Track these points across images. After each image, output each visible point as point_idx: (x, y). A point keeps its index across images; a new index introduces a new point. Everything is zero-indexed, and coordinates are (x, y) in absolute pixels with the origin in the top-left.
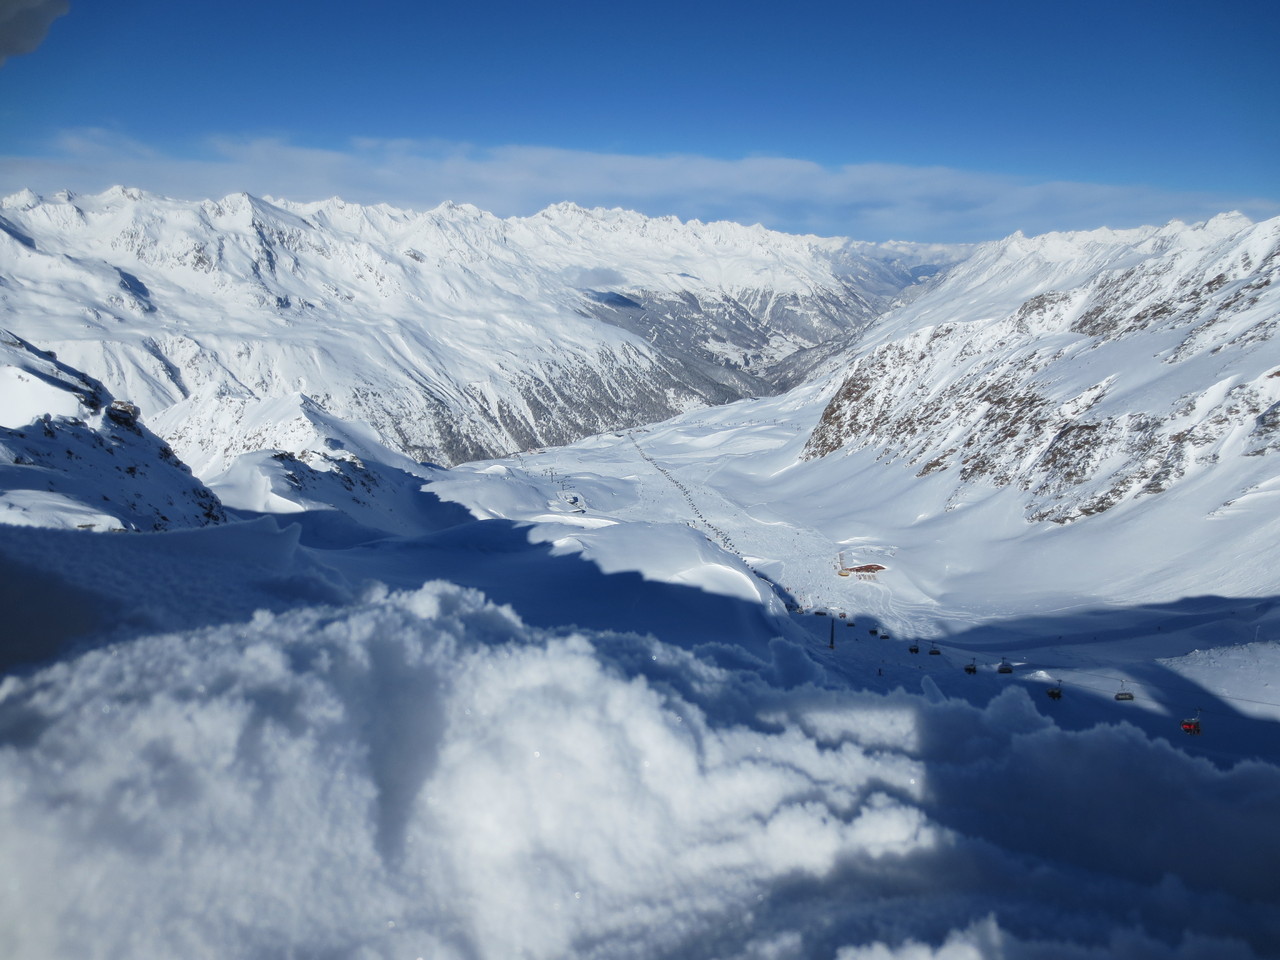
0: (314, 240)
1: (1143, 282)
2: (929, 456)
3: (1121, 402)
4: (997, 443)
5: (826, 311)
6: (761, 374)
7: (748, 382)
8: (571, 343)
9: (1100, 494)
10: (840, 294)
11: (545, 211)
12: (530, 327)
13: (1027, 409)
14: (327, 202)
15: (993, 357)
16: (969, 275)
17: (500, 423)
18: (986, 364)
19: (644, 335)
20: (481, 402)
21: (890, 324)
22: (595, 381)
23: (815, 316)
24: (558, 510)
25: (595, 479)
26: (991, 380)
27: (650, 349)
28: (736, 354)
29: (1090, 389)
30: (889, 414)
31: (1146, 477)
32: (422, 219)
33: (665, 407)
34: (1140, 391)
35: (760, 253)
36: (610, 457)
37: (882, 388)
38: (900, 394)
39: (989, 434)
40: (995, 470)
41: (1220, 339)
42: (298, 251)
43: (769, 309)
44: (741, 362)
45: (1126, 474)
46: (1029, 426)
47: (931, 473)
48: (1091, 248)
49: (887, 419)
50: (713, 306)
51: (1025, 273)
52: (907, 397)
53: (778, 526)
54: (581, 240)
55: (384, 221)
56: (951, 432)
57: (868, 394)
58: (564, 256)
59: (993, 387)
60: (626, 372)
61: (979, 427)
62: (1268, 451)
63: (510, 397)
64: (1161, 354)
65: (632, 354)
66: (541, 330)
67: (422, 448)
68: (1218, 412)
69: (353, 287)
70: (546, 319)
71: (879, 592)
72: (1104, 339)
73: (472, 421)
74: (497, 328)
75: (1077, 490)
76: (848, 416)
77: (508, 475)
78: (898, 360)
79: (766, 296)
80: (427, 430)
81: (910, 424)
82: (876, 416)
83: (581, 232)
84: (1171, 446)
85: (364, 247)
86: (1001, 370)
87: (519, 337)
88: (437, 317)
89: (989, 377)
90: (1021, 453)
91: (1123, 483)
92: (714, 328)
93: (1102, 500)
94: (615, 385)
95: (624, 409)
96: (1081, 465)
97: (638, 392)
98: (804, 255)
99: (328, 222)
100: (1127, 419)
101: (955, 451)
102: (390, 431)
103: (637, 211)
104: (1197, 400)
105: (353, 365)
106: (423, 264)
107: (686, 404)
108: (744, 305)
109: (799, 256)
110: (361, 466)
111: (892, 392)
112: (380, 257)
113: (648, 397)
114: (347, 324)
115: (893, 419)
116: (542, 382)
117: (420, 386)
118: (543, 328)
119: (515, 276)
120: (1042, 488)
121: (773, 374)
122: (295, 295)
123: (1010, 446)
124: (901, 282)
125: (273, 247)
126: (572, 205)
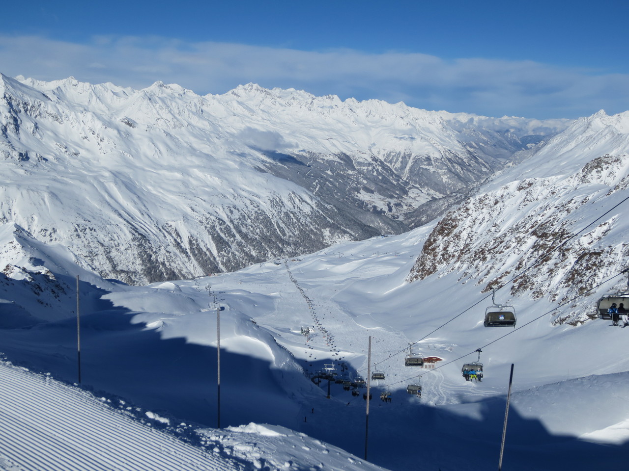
0: (51, 110)
2: (492, 277)
3: (619, 234)
4: (536, 266)
5: (453, 170)
6: (401, 218)
7: (390, 225)
8: (248, 192)
10: (464, 157)
11: (234, 90)
12: (217, 178)
13: (558, 241)
14: (64, 80)
15: (546, 203)
16: (561, 143)
17: (189, 253)
18: (541, 208)
19: (309, 187)
20: (175, 237)
21: (500, 180)
22: (267, 222)
23: (444, 174)
25: (244, 294)
26: (540, 219)
27: (311, 198)
28: (382, 203)
29: (601, 226)
30: (471, 246)
32: (138, 94)
33: (322, 243)
35: (401, 124)
36: (266, 279)
37: (466, 226)
38: (479, 231)
39: (533, 260)
40: (534, 287)
42: (38, 117)
43: (408, 168)
44: (385, 209)
46: (559, 253)
49: (469, 250)
50: (364, 165)
52: (484, 233)
53: (375, 330)
54: (261, 112)
55: (108, 96)
56: (509, 260)
57: (456, 231)
59: (541, 225)
60: (291, 215)
61: (528, 254)
63: (199, 233)
65: (297, 201)
66: (225, 182)
67: (127, 272)
69: (79, 146)
70: (229, 173)
71: (434, 376)
73: (168, 252)
74: (191, 179)
75: (586, 300)
76: (441, 248)
78: (478, 205)
79: (405, 158)
80: (131, 259)
81: (483, 254)
82: (462, 248)
83: (262, 107)
85: (89, 115)
86: (548, 212)
87: (208, 186)
88: (144, 170)
89: (540, 218)
90: (551, 273)
92: (365, 182)
94: (282, 225)
95: (289, 244)
96: (590, 282)
97: (301, 231)
98: (436, 127)
99: (64, 95)
100: (622, 246)
101: (509, 273)
102: (102, 259)
103: (306, 91)
105: (76, 206)
106: (135, 130)
107: (338, 241)
108: (388, 165)
109: (433, 127)
110: (53, 278)
111: (474, 230)
112: (101, 124)
113: (308, 235)
114: (73, 174)
115: (473, 250)
116: (224, 222)
117: (127, 224)
118: (226, 179)
119: (208, 140)
120: (564, 299)
121: (410, 218)
122: (33, 151)
123: (545, 268)
124: (513, 148)
125: (18, 114)
126: (255, 86)
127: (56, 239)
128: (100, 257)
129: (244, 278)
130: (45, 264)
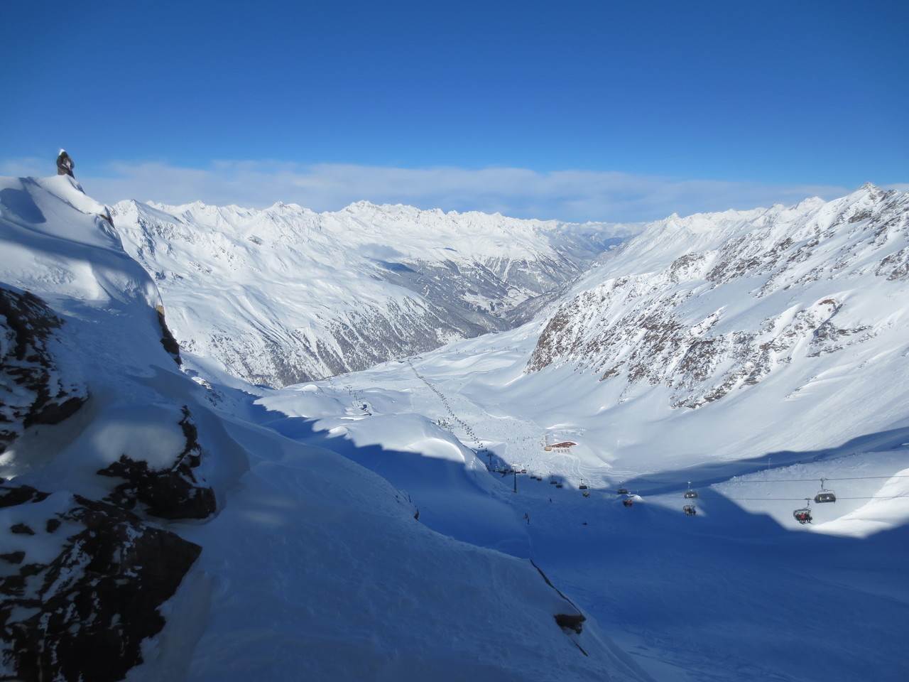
0: (183, 232)
1: (752, 244)
2: (608, 366)
3: (728, 324)
4: (651, 356)
5: (547, 271)
6: (503, 316)
7: (494, 322)
8: (367, 298)
9: (717, 387)
10: (556, 259)
11: (348, 207)
12: (339, 288)
13: (669, 332)
14: (192, 204)
15: (650, 298)
16: (642, 243)
17: (318, 356)
18: (645, 303)
19: (420, 291)
20: (304, 342)
21: (590, 278)
22: (385, 324)
23: (539, 275)
24: (352, 414)
25: (380, 392)
26: (647, 313)
27: (423, 301)
28: (485, 303)
29: (709, 317)
30: (582, 339)
31: (746, 374)
32: (261, 215)
33: (434, 341)
34: (741, 316)
35: (499, 232)
36: (394, 377)
37: (577, 321)
38: (589, 326)
39: (646, 350)
40: (650, 374)
41: (789, 280)
42: (171, 239)
43: (506, 271)
44: (489, 308)
45: (733, 373)
46: (671, 343)
47: (609, 378)
48: (723, 223)
49: (581, 343)
50: (468, 270)
51: (679, 241)
52: (594, 327)
53: (506, 419)
54: (374, 226)
55: (234, 217)
56: (623, 350)
57: (568, 326)
58: (362, 238)
59: (649, 318)
60: (407, 317)
61: (640, 345)
62: (822, 353)
63: (325, 337)
64: (753, 291)
65: (411, 305)
66: (346, 290)
67: (262, 376)
68: (789, 328)
69: (210, 263)
70: (350, 282)
71: (571, 461)
72: (717, 283)
73: (298, 356)
74: (315, 289)
75: (702, 385)
76: (555, 342)
77: (318, 391)
78: (587, 302)
79: (504, 262)
80: (265, 364)
81: (595, 346)
82: (574, 341)
83: (374, 221)
84: (761, 352)
85: (219, 235)
86: (654, 307)
87: (331, 295)
88: (272, 283)
89: (646, 311)
90: (666, 361)
91: (731, 379)
92: (469, 285)
93: (718, 391)
94: (400, 327)
95: (406, 344)
96: (704, 368)
97: (416, 331)
98: (529, 233)
99: (193, 218)
100: (732, 335)
101: (624, 362)
102: (239, 365)
103: (412, 206)
104: (775, 321)
105: (212, 319)
106: (261, 246)
107: (450, 339)
108: (489, 269)
109: (526, 234)
110: (210, 388)
111: (584, 324)
112: (230, 242)
113: (423, 335)
114: (207, 289)
115: (585, 343)
116: (348, 326)
117: (260, 332)
118: (347, 288)
119: (328, 253)
120: (680, 385)
121: (511, 315)
122: (169, 270)
123: (659, 357)
124: (598, 250)
125: (153, 237)
126: (367, 203)
127: (195, 350)
128: (237, 364)
129: (373, 376)
130: (199, 375)
